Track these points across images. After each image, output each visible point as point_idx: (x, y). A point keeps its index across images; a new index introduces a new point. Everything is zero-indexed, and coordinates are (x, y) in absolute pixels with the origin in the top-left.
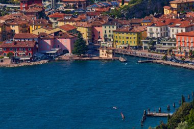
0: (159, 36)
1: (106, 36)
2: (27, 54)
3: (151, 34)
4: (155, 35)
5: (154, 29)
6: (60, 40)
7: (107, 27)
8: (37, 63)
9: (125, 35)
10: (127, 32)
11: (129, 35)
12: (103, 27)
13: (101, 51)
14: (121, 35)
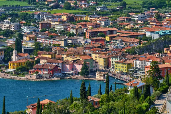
0: (140, 67)
1: (113, 64)
2: (49, 73)
3: (136, 65)
4: (138, 66)
5: (138, 62)
6: (76, 65)
7: (114, 59)
8: (52, 79)
9: (121, 65)
10: (122, 63)
11: (123, 65)
12: (112, 59)
13: (97, 74)
14: (119, 65)
